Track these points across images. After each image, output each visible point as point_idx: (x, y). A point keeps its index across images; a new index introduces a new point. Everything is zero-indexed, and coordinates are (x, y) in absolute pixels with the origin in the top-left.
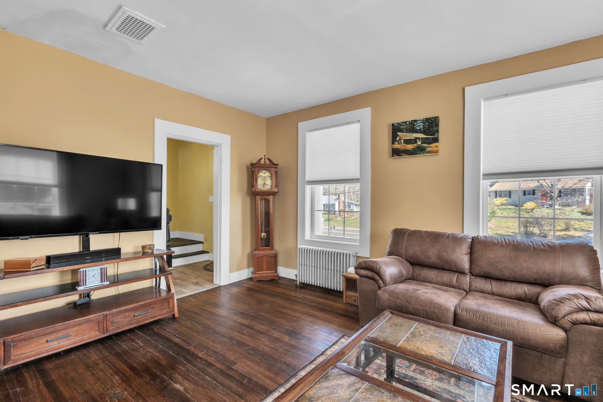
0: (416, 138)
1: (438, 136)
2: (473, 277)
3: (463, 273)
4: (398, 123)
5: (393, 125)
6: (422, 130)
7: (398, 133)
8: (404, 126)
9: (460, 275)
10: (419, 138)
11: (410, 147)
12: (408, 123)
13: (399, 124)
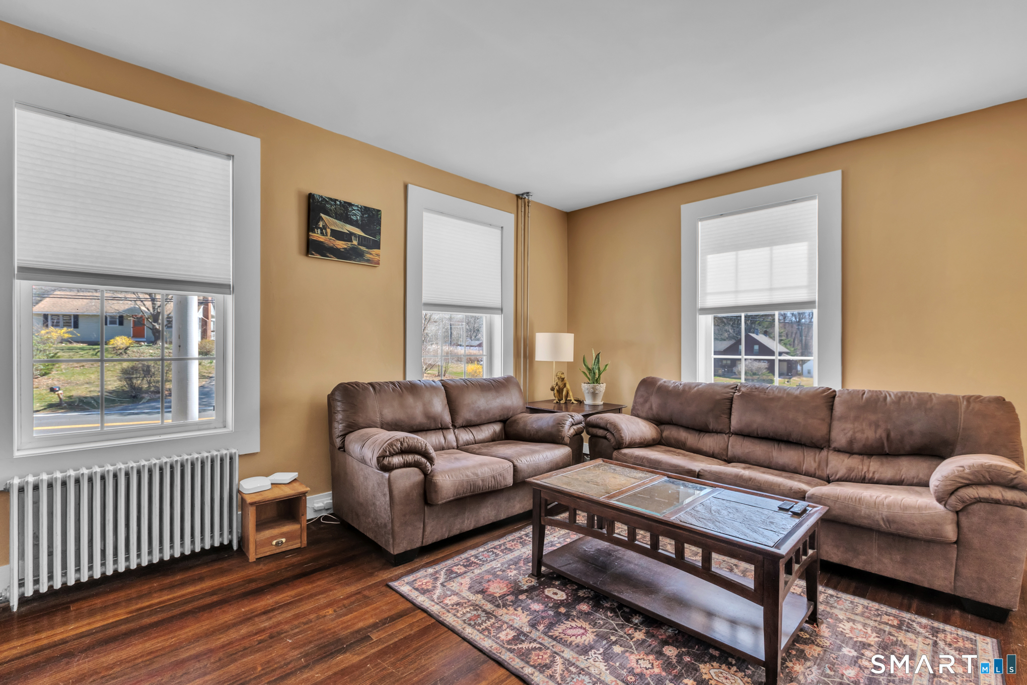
0: (351, 234)
1: (380, 239)
2: (456, 431)
4: (322, 197)
5: (310, 197)
6: (360, 222)
7: (322, 215)
8: (332, 205)
9: (445, 432)
10: (355, 235)
11: (341, 245)
12: (338, 203)
13: (324, 199)
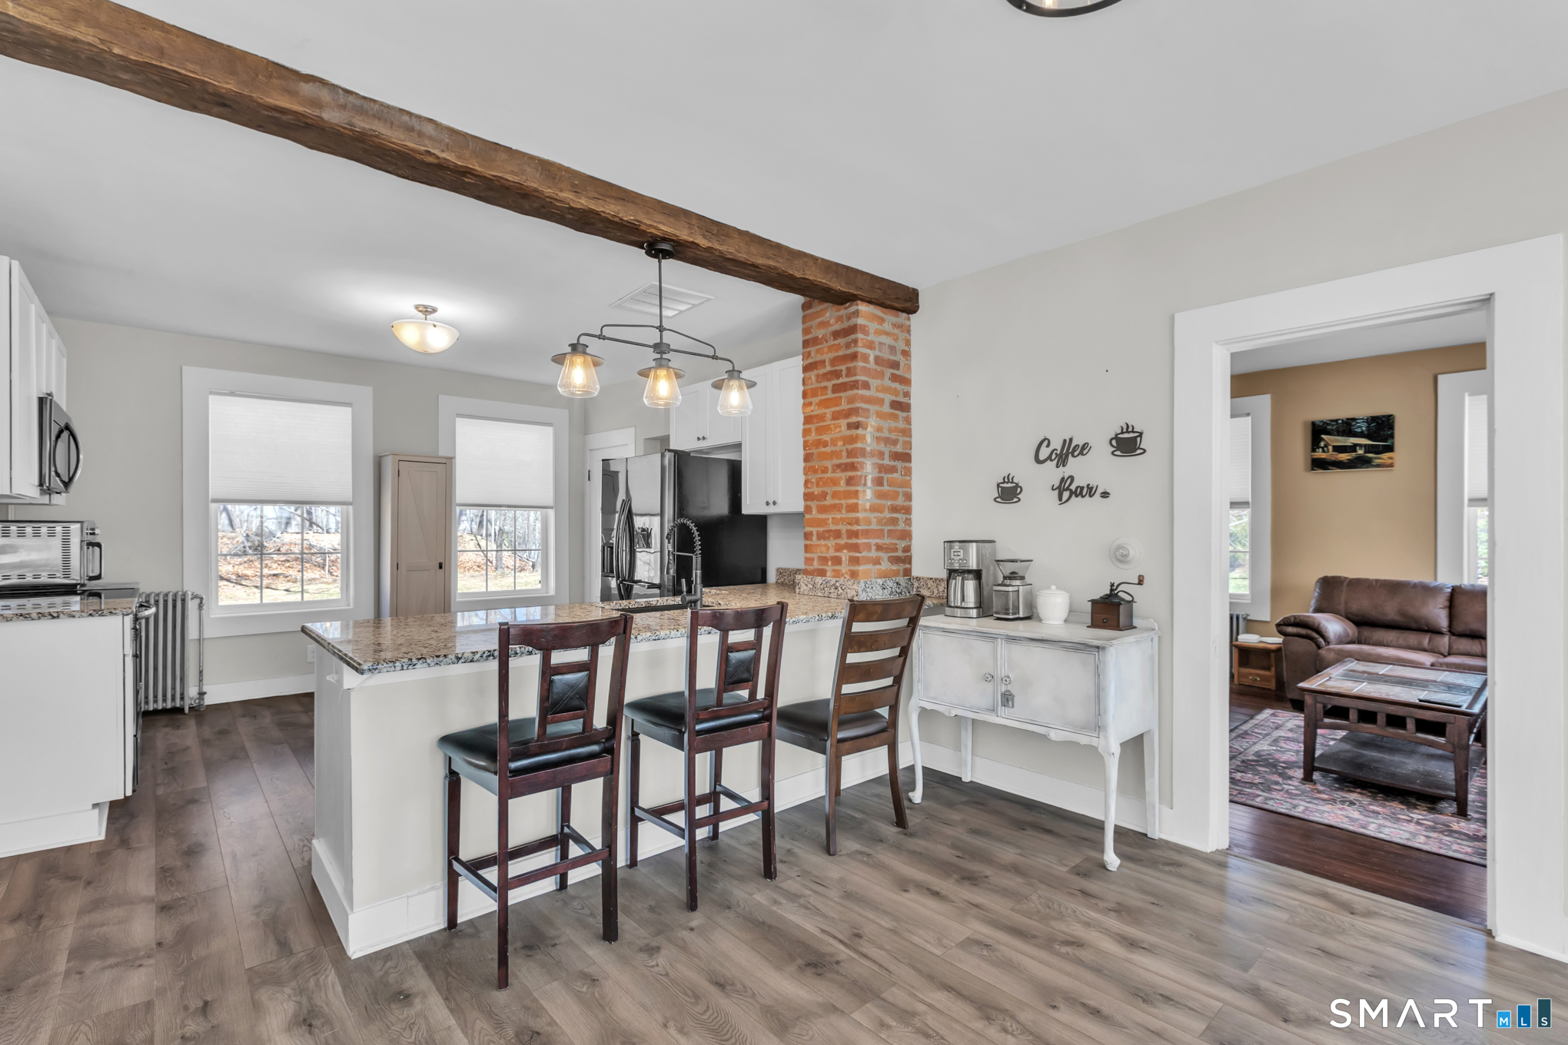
0: (1355, 445)
1: (1393, 443)
2: (1453, 638)
3: (1439, 633)
4: (1322, 421)
5: (1313, 424)
6: (1366, 432)
7: (1323, 436)
8: (1333, 425)
9: (1434, 636)
10: (1360, 445)
11: (1344, 457)
12: (1340, 422)
13: (1325, 423)
